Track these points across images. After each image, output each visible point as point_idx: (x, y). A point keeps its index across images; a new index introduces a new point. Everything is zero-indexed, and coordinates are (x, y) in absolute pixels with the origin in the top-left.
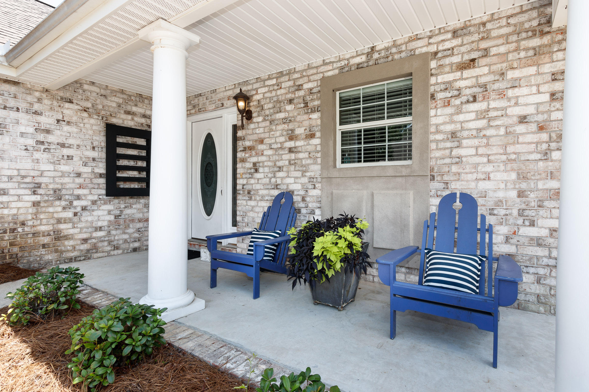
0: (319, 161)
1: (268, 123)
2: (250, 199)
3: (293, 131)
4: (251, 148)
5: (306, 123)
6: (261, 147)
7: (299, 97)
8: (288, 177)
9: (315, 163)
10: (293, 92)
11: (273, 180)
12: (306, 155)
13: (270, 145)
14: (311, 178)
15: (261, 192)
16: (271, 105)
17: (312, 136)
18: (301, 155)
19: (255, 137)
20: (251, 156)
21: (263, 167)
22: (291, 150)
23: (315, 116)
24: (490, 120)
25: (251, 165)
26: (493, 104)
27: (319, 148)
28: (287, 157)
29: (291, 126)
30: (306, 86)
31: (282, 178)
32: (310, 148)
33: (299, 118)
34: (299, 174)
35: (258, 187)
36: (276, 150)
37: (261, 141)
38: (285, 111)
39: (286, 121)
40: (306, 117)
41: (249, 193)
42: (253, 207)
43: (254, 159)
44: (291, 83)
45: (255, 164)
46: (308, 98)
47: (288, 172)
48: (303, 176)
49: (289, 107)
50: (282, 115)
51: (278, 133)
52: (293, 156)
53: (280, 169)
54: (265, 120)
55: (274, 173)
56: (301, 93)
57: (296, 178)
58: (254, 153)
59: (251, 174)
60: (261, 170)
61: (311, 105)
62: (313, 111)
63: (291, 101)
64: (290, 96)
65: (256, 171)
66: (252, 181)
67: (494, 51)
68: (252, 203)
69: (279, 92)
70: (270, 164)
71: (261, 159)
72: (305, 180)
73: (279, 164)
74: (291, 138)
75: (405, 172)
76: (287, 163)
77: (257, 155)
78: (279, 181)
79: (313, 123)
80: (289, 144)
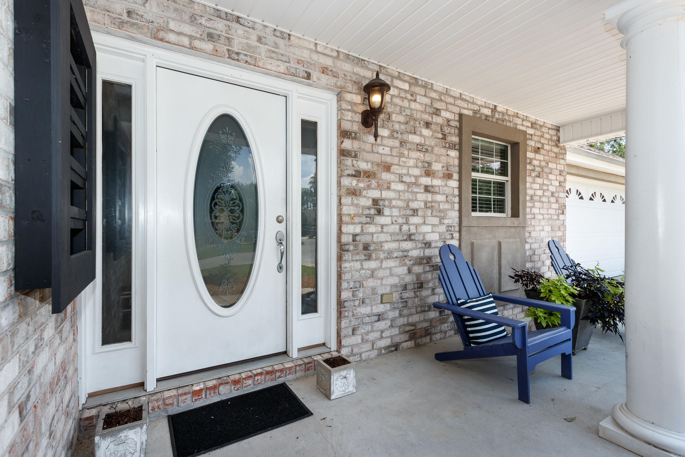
0: (456, 207)
1: (397, 143)
2: (369, 258)
3: (429, 164)
4: (369, 175)
5: (444, 159)
6: (385, 176)
7: (437, 124)
8: (424, 223)
9: (453, 209)
10: (431, 115)
11: (405, 228)
12: (444, 198)
13: (401, 176)
14: (448, 228)
15: (386, 246)
16: (402, 119)
17: (449, 176)
18: (440, 198)
19: (376, 158)
20: (369, 187)
21: (390, 207)
22: (427, 189)
23: (452, 153)
25: (370, 203)
27: (456, 192)
28: (422, 197)
29: (428, 157)
30: (443, 113)
31: (417, 226)
32: (448, 190)
33: (436, 150)
34: (436, 221)
35: (382, 237)
36: (409, 185)
37: (387, 168)
38: (421, 135)
39: (420, 148)
40: (443, 151)
41: (366, 247)
43: (375, 194)
44: (427, 101)
45: (375, 202)
46: (447, 130)
47: (424, 217)
48: (441, 223)
49: (426, 132)
50: (416, 139)
51: (411, 163)
52: (429, 197)
53: (415, 212)
54: (391, 136)
55: (407, 217)
56: (439, 120)
57: (433, 225)
58: (374, 183)
59: (369, 216)
60: (387, 211)
61: (449, 139)
62: (452, 147)
63: (428, 125)
64: (426, 117)
65: (379, 212)
66: (372, 229)
67: (545, 147)
68: (372, 264)
69: (413, 105)
70: (400, 203)
71: (385, 194)
72: (442, 229)
73: (414, 205)
74: (428, 173)
76: (422, 205)
77: (379, 187)
78: (413, 230)
79: (451, 161)
80: (426, 181)
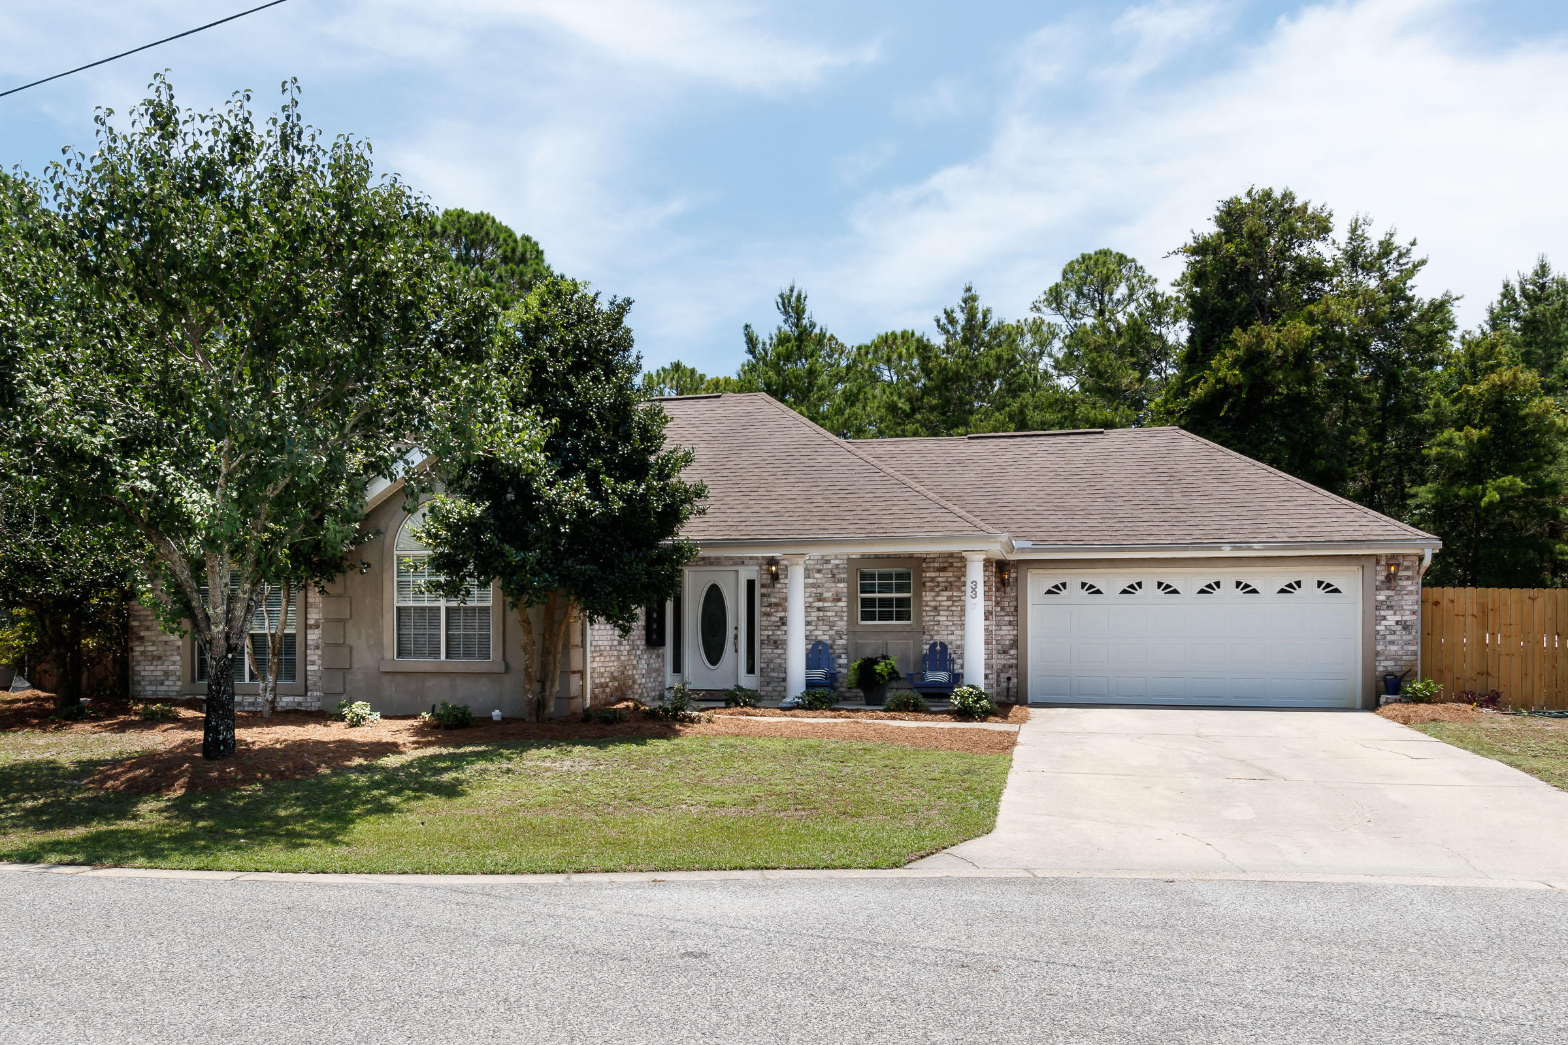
0: (845, 618)
3: (821, 594)
4: (776, 605)
5: (833, 590)
7: (827, 569)
8: (816, 630)
9: (842, 620)
10: (822, 564)
12: (834, 614)
14: (837, 632)
17: (839, 600)
18: (829, 614)
20: (777, 611)
22: (819, 609)
23: (841, 585)
24: (954, 601)
25: (778, 619)
26: (955, 594)
27: (845, 609)
29: (819, 590)
30: (832, 562)
32: (836, 609)
33: (827, 585)
34: (827, 628)
38: (814, 578)
39: (814, 585)
40: (833, 585)
41: (775, 642)
42: (779, 655)
43: (781, 614)
45: (781, 618)
46: (835, 571)
47: (816, 626)
48: (830, 629)
49: (817, 576)
50: (810, 581)
52: (821, 614)
53: (809, 623)
56: (829, 566)
57: (824, 631)
58: (780, 609)
59: (779, 626)
61: (838, 576)
62: (841, 581)
63: (819, 571)
64: (818, 567)
65: (784, 624)
66: (779, 633)
67: (955, 565)
68: (779, 651)
72: (833, 633)
73: (808, 619)
74: (819, 600)
75: (908, 629)
76: (815, 619)
77: (784, 610)
78: (807, 633)
79: (840, 590)
80: (820, 604)
